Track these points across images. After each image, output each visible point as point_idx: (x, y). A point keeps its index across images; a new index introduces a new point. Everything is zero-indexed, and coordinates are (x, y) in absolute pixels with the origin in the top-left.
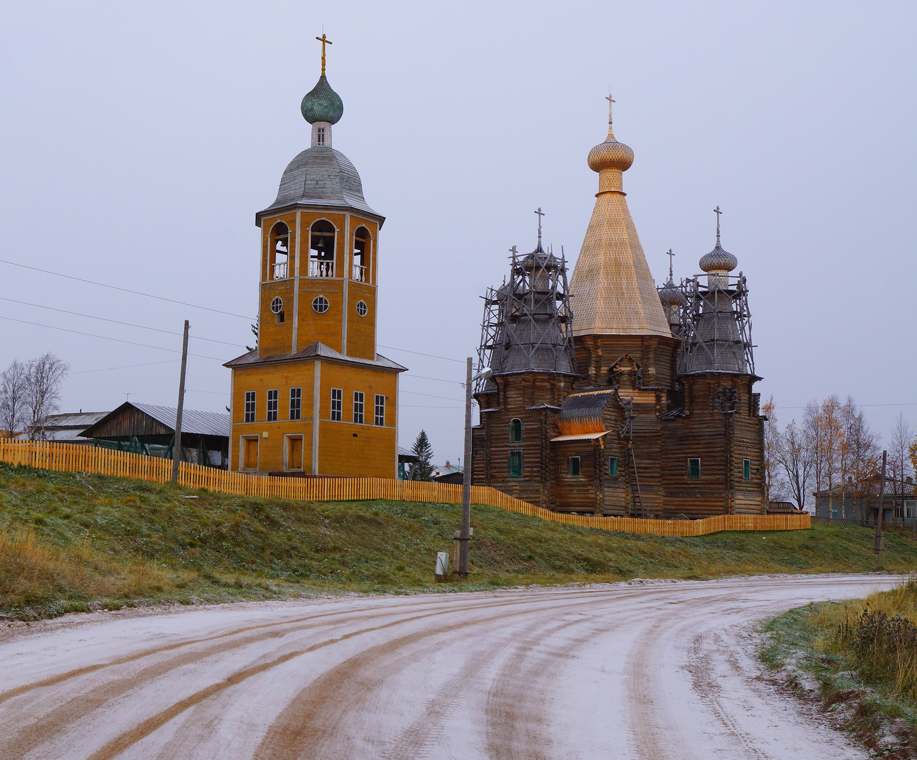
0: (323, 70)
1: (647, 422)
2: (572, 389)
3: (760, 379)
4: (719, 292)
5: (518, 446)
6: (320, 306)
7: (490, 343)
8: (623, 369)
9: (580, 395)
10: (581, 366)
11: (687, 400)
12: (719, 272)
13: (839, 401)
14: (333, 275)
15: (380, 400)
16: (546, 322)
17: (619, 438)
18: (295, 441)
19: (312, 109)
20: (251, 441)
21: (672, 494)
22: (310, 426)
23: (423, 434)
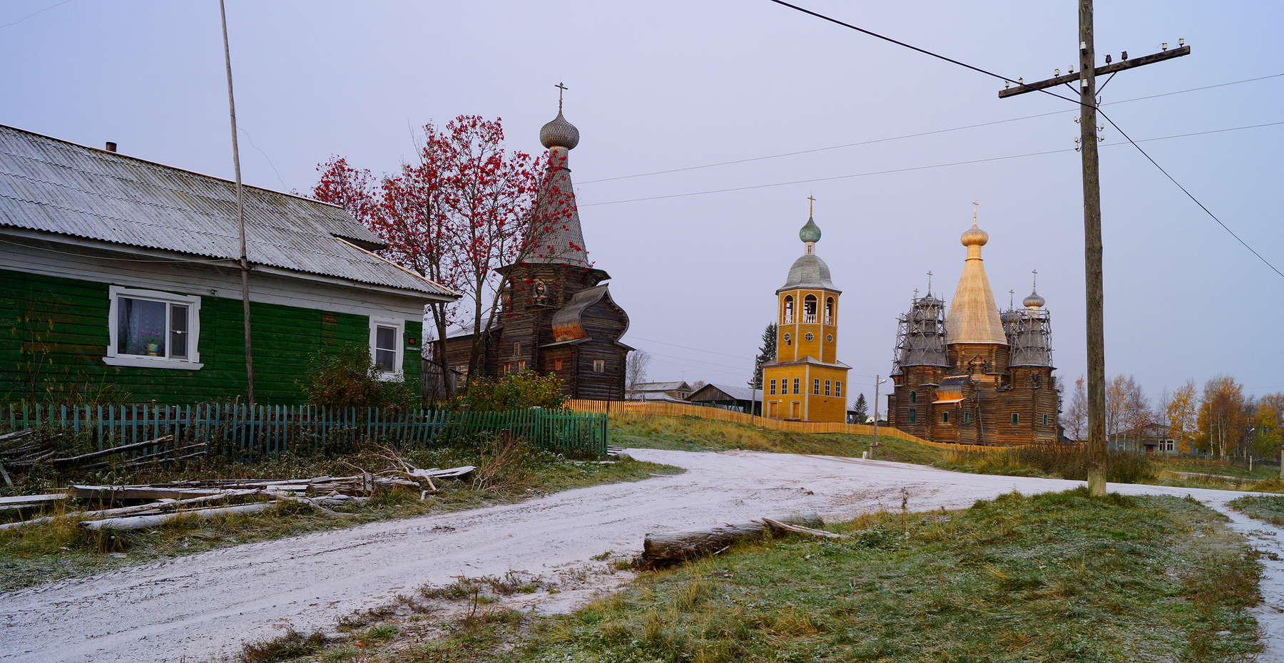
0: (811, 214)
1: (990, 393)
2: (946, 374)
3: (1056, 369)
4: (1033, 319)
5: (914, 406)
6: (809, 338)
7: (901, 346)
8: (976, 362)
9: (950, 378)
10: (952, 361)
11: (1012, 380)
12: (1032, 307)
14: (815, 322)
15: (838, 384)
16: (932, 336)
17: (971, 402)
18: (796, 404)
19: (805, 235)
20: (773, 404)
21: (1002, 434)
22: (803, 397)
23: (862, 395)
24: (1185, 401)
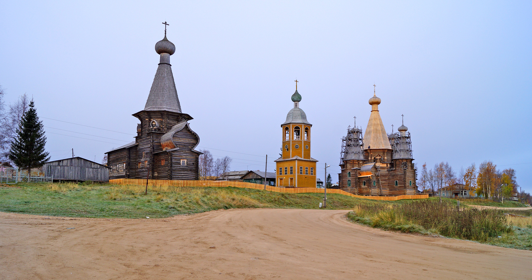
0: (297, 89)
1: (384, 172)
2: (364, 163)
3: (414, 160)
4: (403, 137)
5: (350, 178)
6: (297, 147)
7: (344, 151)
8: (377, 158)
9: (366, 165)
10: (367, 157)
11: (394, 166)
12: (402, 132)
13: (444, 163)
14: (300, 139)
15: (312, 169)
16: (357, 146)
17: (376, 176)
18: (292, 179)
19: (294, 99)
20: (281, 179)
21: (391, 190)
22: (295, 176)
24: (471, 173)
